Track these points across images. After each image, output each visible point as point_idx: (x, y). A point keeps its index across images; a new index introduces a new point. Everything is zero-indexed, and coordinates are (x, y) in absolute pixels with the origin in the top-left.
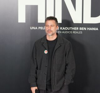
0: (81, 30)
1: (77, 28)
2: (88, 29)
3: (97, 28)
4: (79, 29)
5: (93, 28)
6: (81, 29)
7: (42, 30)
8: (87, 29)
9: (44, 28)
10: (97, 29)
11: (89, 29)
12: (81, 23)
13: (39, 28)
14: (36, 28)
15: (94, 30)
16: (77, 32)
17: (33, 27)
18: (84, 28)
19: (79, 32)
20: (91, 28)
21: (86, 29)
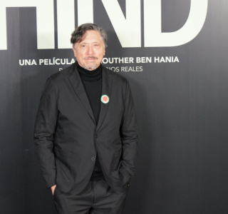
0: (140, 64)
1: (131, 60)
2: (155, 59)
3: (176, 58)
4: (135, 60)
5: (167, 58)
6: (139, 60)
7: (49, 65)
8: (153, 60)
9: (52, 62)
11: (158, 59)
13: (41, 61)
14: (34, 62)
15: (170, 61)
16: (130, 69)
17: (26, 61)
18: (147, 58)
19: (135, 69)
20: (162, 58)
21: (150, 61)
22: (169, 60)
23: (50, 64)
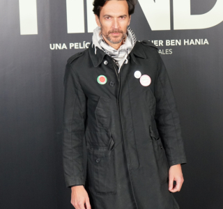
0: (170, 47)
1: (161, 43)
2: (185, 42)
3: (206, 40)
4: (164, 43)
5: (196, 40)
6: (168, 43)
7: (79, 49)
8: (182, 42)
9: (82, 46)
10: (206, 42)
11: (188, 42)
12: (169, 28)
13: (71, 45)
14: (64, 46)
15: (199, 44)
17: (57, 45)
18: (177, 41)
19: (165, 52)
20: (192, 40)
21: (180, 44)
22: (199, 42)
23: (81, 48)
